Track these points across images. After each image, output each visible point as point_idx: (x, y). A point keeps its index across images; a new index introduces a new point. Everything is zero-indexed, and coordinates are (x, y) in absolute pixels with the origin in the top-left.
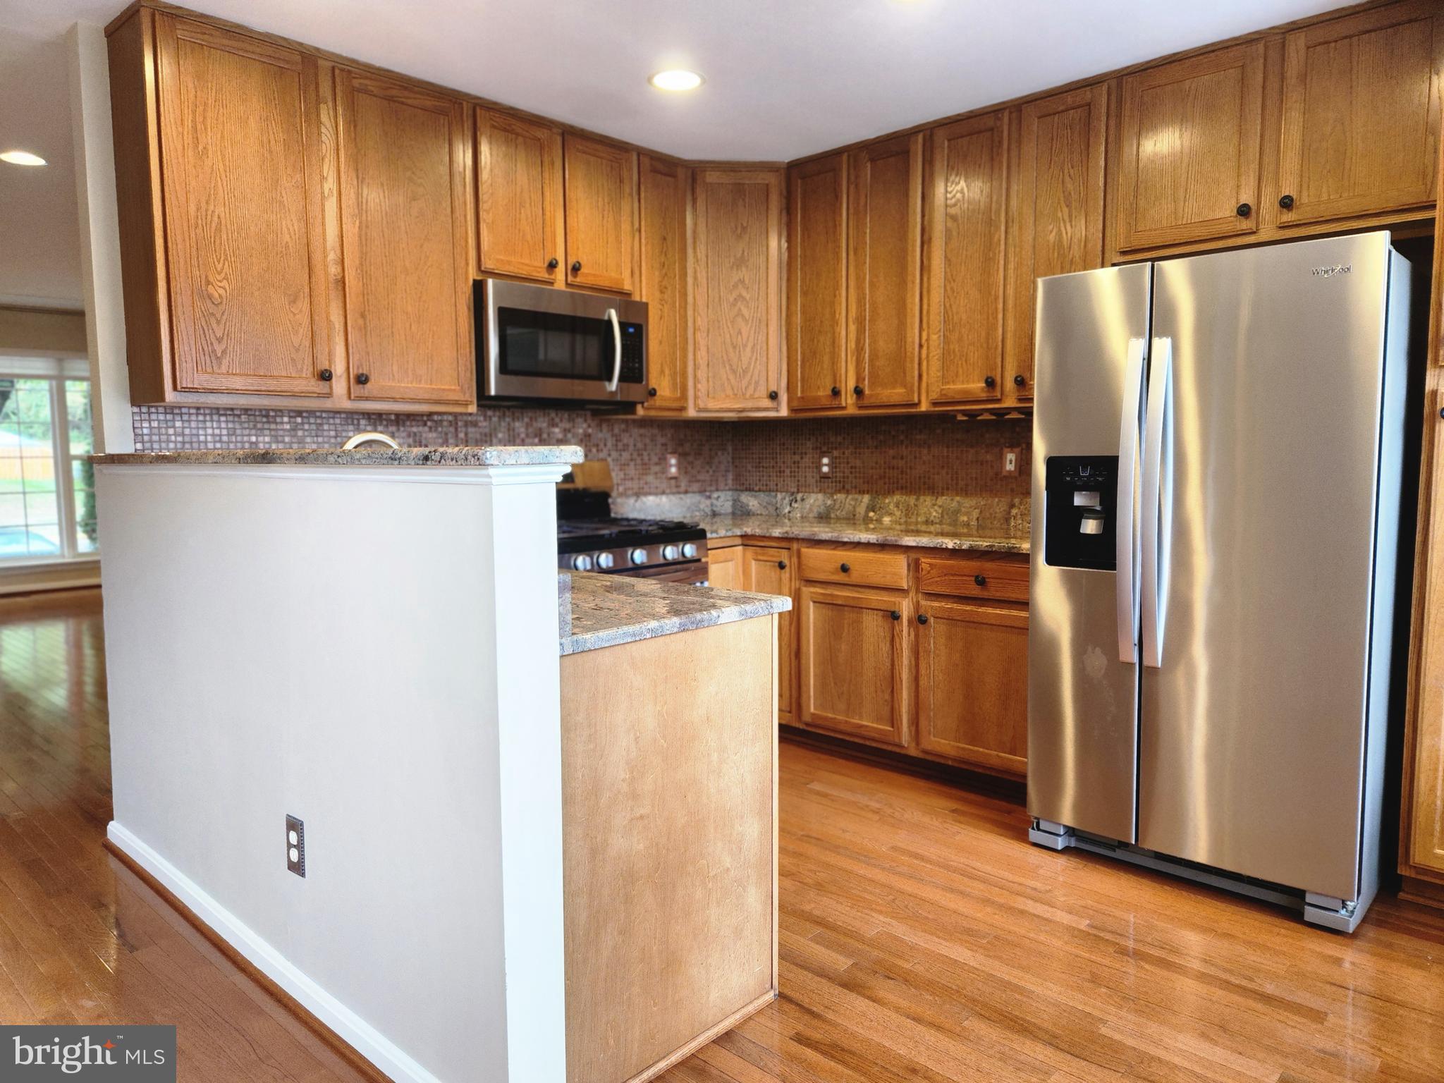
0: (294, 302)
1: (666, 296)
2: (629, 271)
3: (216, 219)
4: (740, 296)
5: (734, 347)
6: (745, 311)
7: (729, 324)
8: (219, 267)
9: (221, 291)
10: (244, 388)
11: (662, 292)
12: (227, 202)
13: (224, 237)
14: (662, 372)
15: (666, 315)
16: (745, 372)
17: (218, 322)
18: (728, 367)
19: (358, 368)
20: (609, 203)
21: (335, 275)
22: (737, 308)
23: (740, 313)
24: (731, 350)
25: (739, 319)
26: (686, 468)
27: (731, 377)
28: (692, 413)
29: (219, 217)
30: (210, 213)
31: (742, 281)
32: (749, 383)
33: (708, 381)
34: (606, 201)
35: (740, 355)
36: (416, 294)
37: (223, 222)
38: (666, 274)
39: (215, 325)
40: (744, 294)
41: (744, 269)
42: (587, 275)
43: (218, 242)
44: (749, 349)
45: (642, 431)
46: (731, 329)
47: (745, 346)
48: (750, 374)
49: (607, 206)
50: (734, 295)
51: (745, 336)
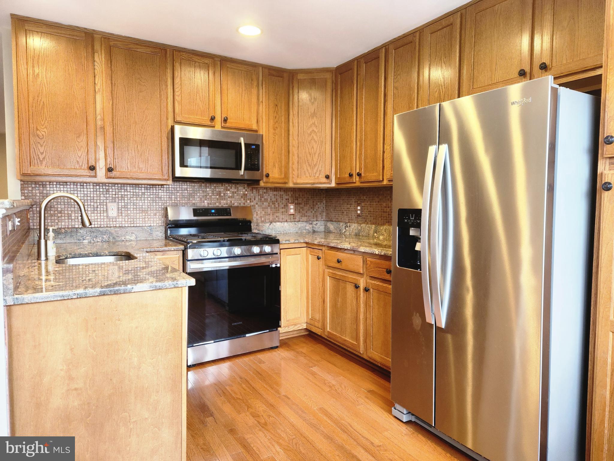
0: (79, 137)
1: (277, 131)
2: (256, 120)
3: (42, 103)
4: (313, 130)
5: (310, 154)
6: (315, 137)
7: (308, 143)
8: (43, 123)
9: (43, 133)
10: (53, 174)
11: (274, 130)
12: (47, 96)
13: (45, 110)
14: (274, 166)
15: (277, 140)
16: (315, 165)
17: (41, 146)
18: (307, 164)
19: (109, 165)
20: (245, 90)
21: (100, 125)
22: (312, 136)
23: (313, 138)
24: (309, 155)
25: (313, 141)
26: (299, 210)
27: (309, 168)
28: (291, 185)
29: (43, 102)
30: (39, 101)
31: (314, 124)
32: (317, 171)
33: (298, 170)
34: (244, 89)
35: (313, 158)
36: (141, 132)
37: (45, 104)
38: (277, 122)
39: (40, 148)
40: (315, 129)
41: (315, 118)
42: (232, 123)
43: (42, 112)
44: (317, 155)
45: (275, 193)
46: (309, 146)
47: (315, 154)
48: (317, 167)
49: (244, 91)
50: (311, 130)
51: (315, 150)
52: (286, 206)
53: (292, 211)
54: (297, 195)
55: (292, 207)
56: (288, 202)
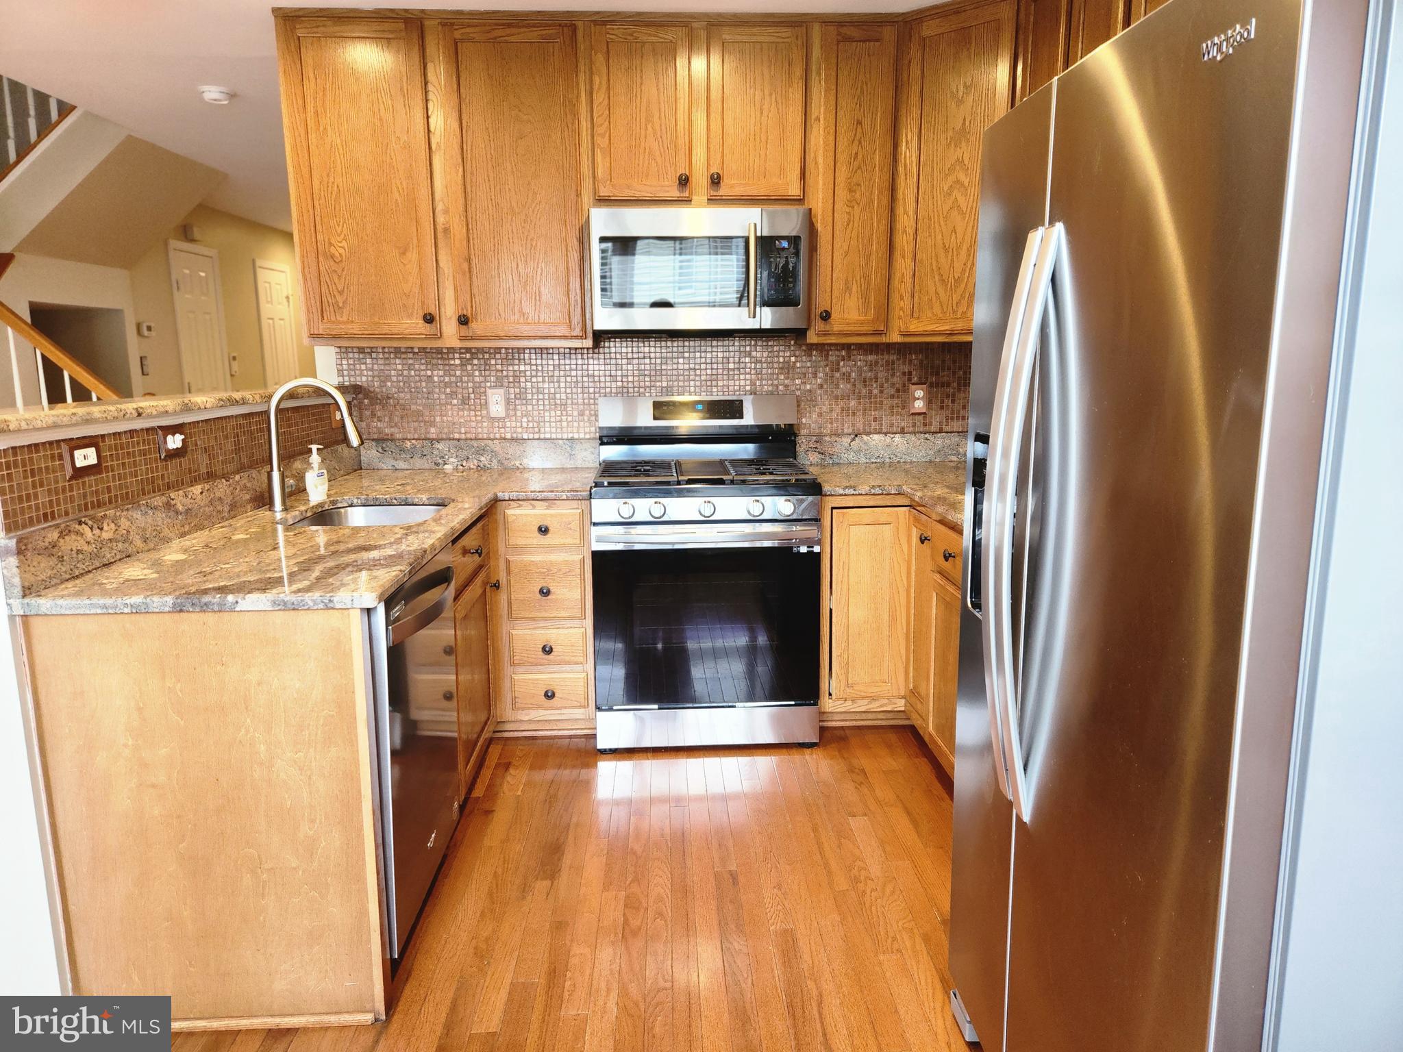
0: (404, 253)
1: (858, 196)
2: (798, 171)
3: (335, 188)
4: (958, 182)
5: (946, 251)
6: (962, 201)
7: (941, 218)
8: (339, 230)
9: (341, 251)
10: (360, 333)
11: (850, 191)
12: (344, 174)
13: (343, 203)
14: (848, 289)
15: (857, 217)
16: (958, 281)
17: (339, 277)
18: (937, 277)
19: (462, 309)
20: (771, 95)
21: (444, 224)
22: (952, 198)
23: (956, 206)
24: (942, 254)
25: (955, 213)
26: (942, 402)
27: (941, 291)
28: (895, 337)
29: (338, 187)
30: (330, 184)
31: (960, 162)
32: (962, 297)
33: (913, 296)
34: (766, 92)
35: (952, 260)
36: (523, 233)
37: (341, 189)
38: (859, 168)
39: (336, 281)
40: (962, 177)
41: (963, 144)
42: (732, 186)
43: (337, 209)
44: (964, 252)
45: (871, 358)
46: (943, 227)
47: (959, 248)
48: (963, 286)
49: (767, 98)
50: (951, 180)
51: (960, 236)
52: (902, 393)
53: (919, 405)
54: (937, 362)
55: (919, 393)
56: (910, 380)
